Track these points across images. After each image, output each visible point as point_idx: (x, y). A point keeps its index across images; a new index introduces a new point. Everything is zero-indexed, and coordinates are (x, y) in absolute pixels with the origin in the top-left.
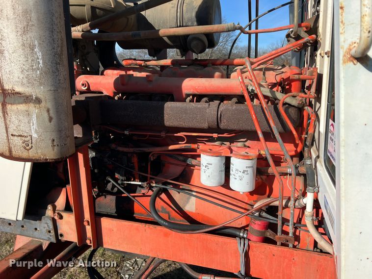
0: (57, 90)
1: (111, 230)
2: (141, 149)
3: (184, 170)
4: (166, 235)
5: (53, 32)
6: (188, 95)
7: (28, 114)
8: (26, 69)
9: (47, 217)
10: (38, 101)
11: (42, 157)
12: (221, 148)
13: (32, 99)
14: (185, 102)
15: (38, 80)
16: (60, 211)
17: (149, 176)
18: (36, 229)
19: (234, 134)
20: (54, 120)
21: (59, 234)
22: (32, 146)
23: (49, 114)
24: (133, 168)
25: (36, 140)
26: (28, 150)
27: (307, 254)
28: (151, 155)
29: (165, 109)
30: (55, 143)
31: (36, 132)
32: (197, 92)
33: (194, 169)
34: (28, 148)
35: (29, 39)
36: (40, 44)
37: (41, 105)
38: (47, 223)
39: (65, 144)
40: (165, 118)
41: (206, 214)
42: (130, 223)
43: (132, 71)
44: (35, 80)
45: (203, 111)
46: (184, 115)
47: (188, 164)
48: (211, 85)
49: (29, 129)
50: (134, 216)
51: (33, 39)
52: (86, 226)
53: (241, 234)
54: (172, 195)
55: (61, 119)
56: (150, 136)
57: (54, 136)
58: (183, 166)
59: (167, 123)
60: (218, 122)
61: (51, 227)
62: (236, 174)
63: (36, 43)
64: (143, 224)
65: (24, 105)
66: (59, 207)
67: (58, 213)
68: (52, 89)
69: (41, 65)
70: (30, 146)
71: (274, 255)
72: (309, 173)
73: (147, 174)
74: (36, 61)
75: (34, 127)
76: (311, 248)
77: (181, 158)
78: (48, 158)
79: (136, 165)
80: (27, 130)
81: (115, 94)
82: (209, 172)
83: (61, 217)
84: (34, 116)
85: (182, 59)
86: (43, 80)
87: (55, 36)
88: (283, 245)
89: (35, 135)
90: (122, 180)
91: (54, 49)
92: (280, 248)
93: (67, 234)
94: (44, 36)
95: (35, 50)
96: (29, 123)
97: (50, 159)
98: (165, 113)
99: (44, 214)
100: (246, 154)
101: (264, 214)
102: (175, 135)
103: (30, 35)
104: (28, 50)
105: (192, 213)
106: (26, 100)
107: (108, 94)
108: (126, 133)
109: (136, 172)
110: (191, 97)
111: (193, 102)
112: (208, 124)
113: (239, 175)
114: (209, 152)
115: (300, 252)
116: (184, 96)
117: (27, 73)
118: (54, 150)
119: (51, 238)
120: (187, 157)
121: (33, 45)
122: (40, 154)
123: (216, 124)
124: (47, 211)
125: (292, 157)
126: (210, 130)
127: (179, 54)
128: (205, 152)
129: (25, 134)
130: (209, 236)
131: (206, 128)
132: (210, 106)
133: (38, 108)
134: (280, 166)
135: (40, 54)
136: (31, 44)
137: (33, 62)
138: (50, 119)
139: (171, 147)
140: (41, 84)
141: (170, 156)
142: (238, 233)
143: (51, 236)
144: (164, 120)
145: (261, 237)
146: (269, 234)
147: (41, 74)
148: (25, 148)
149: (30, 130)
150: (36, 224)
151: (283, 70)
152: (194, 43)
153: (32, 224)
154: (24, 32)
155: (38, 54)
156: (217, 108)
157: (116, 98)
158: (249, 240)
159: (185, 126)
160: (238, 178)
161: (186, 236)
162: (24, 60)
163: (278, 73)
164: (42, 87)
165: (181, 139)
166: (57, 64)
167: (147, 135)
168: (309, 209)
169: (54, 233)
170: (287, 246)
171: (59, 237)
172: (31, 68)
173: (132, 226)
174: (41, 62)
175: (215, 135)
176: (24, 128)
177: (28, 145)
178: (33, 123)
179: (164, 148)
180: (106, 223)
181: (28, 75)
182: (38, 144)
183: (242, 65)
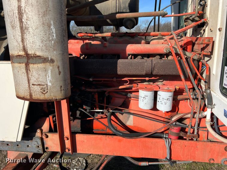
0: (64, 54)
1: (83, 142)
2: (102, 89)
3: (124, 101)
4: (120, 141)
5: (62, 15)
6: (129, 55)
7: (46, 70)
8: (45, 40)
9: (37, 137)
10: (52, 61)
11: (54, 98)
12: (152, 86)
13: (48, 60)
14: (128, 59)
15: (53, 47)
16: (46, 132)
17: (105, 105)
18: (28, 146)
19: (158, 78)
20: (62, 73)
21: (45, 148)
22: (47, 91)
23: (59, 70)
24: (95, 101)
25: (50, 87)
26: (44, 94)
27: (205, 143)
28: (106, 92)
29: (118, 64)
30: (62, 89)
31: (50, 82)
32: (136, 53)
33: (130, 100)
34: (44, 92)
35: (47, 20)
36: (54, 23)
37: (54, 64)
38: (37, 141)
39: (68, 89)
40: (118, 69)
41: (140, 126)
42: (96, 136)
43: (87, 40)
44: (51, 47)
45: (142, 64)
46: (131, 67)
47: (127, 97)
48: (145, 48)
49: (45, 80)
50: (93, 131)
51: (50, 20)
52: (65, 141)
53: (165, 136)
54: (118, 117)
55: (65, 72)
56: (104, 81)
57: (62, 84)
58: (124, 98)
59: (119, 72)
60: (152, 70)
61: (40, 143)
62: (162, 101)
63: (52, 22)
64: (105, 136)
65: (43, 64)
66: (45, 130)
67: (45, 134)
68: (61, 53)
69: (55, 37)
70: (46, 91)
71: (186, 146)
72: (209, 97)
73: (104, 104)
74: (52, 34)
75: (49, 78)
76: (206, 140)
77: (124, 93)
78: (57, 98)
79: (97, 99)
80: (44, 81)
81: (81, 55)
82: (145, 101)
83: (47, 137)
84: (50, 72)
85: (116, 32)
86: (56, 47)
87: (63, 18)
88: (190, 140)
89: (49, 84)
90: (89, 110)
91: (62, 26)
92: (189, 142)
93: (51, 147)
94: (57, 18)
95: (51, 27)
96: (46, 76)
97: (59, 99)
98: (118, 66)
99: (34, 136)
100: (168, 89)
101: (178, 123)
102: (123, 79)
103: (48, 17)
104: (46, 27)
105: (131, 126)
106: (44, 61)
107: (76, 56)
108: (91, 79)
109: (97, 103)
110: (131, 56)
111: (132, 59)
112: (146, 72)
113: (164, 101)
114: (145, 89)
115: (200, 143)
116: (127, 55)
117: (46, 43)
118: (61, 93)
119: (39, 150)
120: (127, 93)
121: (50, 24)
122: (52, 96)
123: (151, 72)
124: (37, 133)
125: (190, 89)
126: (146, 75)
127: (115, 29)
128: (142, 89)
129: (43, 84)
130: (147, 139)
131: (144, 74)
132: (147, 61)
133: (52, 66)
134: (183, 95)
135: (54, 30)
136: (49, 23)
137: (49, 35)
138: (60, 73)
139: (121, 87)
140: (54, 50)
141: (117, 93)
142: (162, 136)
143: (39, 149)
144: (117, 71)
145: (177, 136)
146: (182, 134)
147: (54, 43)
148: (42, 93)
149: (47, 80)
150: (29, 142)
151: (182, 39)
152: (129, 22)
153: (26, 143)
154: (44, 15)
155: (53, 30)
156: (151, 62)
157: (81, 58)
158: (171, 139)
159: (130, 74)
160: (164, 103)
161: (132, 140)
162: (44, 34)
163: (180, 41)
164: (55, 52)
165: (126, 82)
166: (63, 36)
167: (102, 80)
168: (208, 118)
169: (42, 147)
170: (193, 140)
171: (45, 149)
172: (48, 39)
173: (97, 137)
174: (55, 35)
175: (147, 79)
176: (41, 80)
177: (45, 91)
178: (49, 76)
179: (116, 88)
180: (79, 138)
181: (46, 44)
182: (51, 89)
183: (157, 36)
